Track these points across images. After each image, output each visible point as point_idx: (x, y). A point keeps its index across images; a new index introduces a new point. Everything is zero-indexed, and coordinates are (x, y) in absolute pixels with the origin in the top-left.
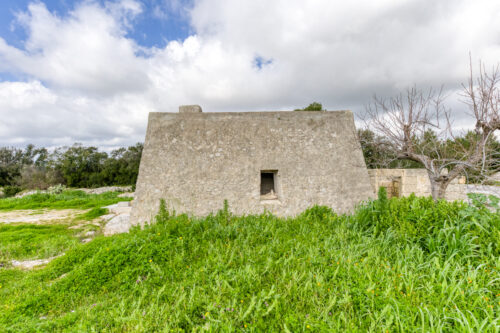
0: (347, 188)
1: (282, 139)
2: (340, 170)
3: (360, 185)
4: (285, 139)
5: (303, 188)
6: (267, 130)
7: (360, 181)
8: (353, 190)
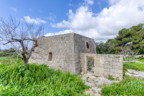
0: (67, 60)
1: (54, 44)
2: (66, 53)
3: (71, 59)
4: (55, 43)
5: (57, 59)
6: (52, 41)
7: (71, 58)
8: (69, 60)
